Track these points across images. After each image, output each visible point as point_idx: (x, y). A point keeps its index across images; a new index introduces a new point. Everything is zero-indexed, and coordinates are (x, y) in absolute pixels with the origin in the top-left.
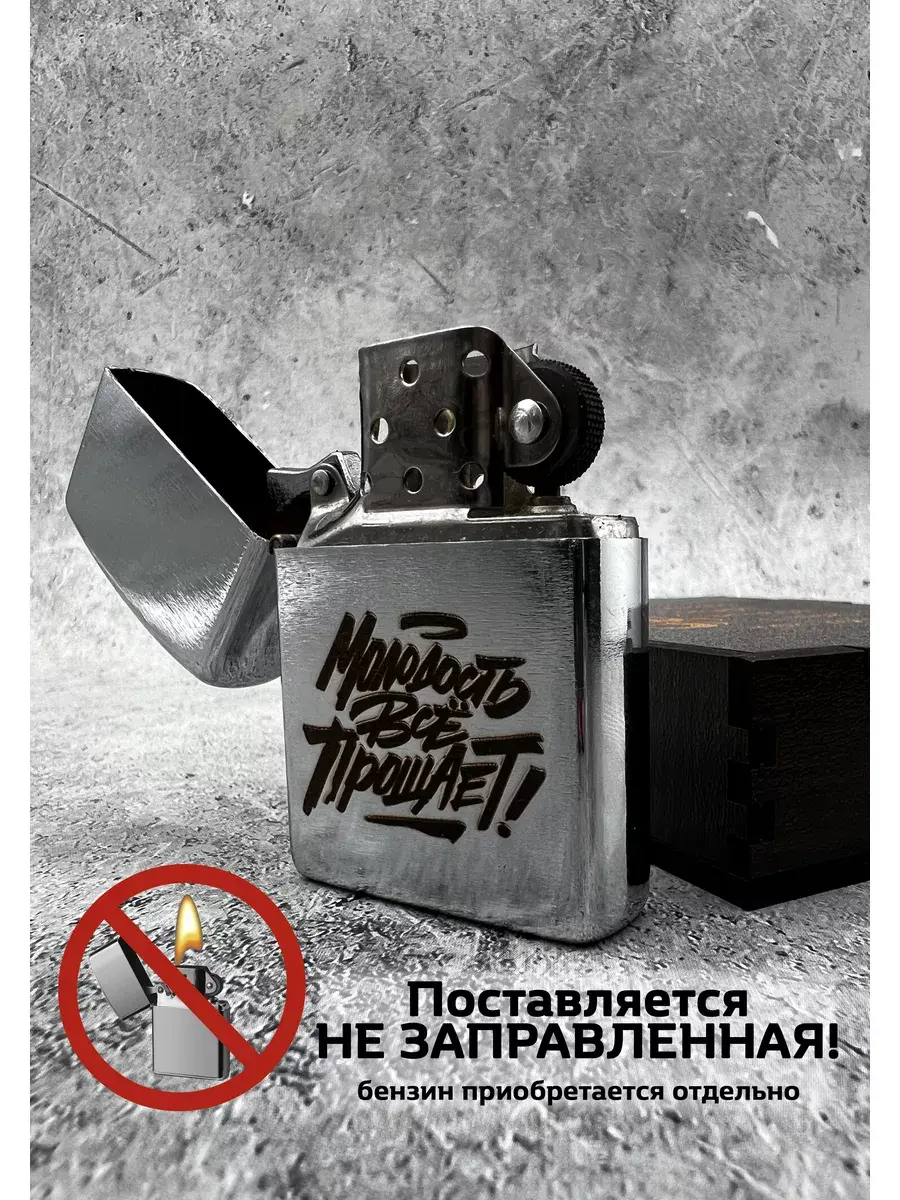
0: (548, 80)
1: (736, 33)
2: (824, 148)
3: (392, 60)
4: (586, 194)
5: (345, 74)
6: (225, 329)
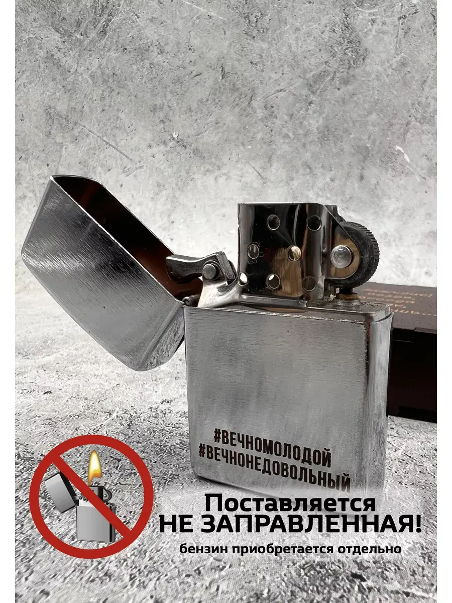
0: (310, 86)
2: (431, 120)
3: (240, 75)
4: (325, 137)
5: (219, 81)
6: (164, 192)
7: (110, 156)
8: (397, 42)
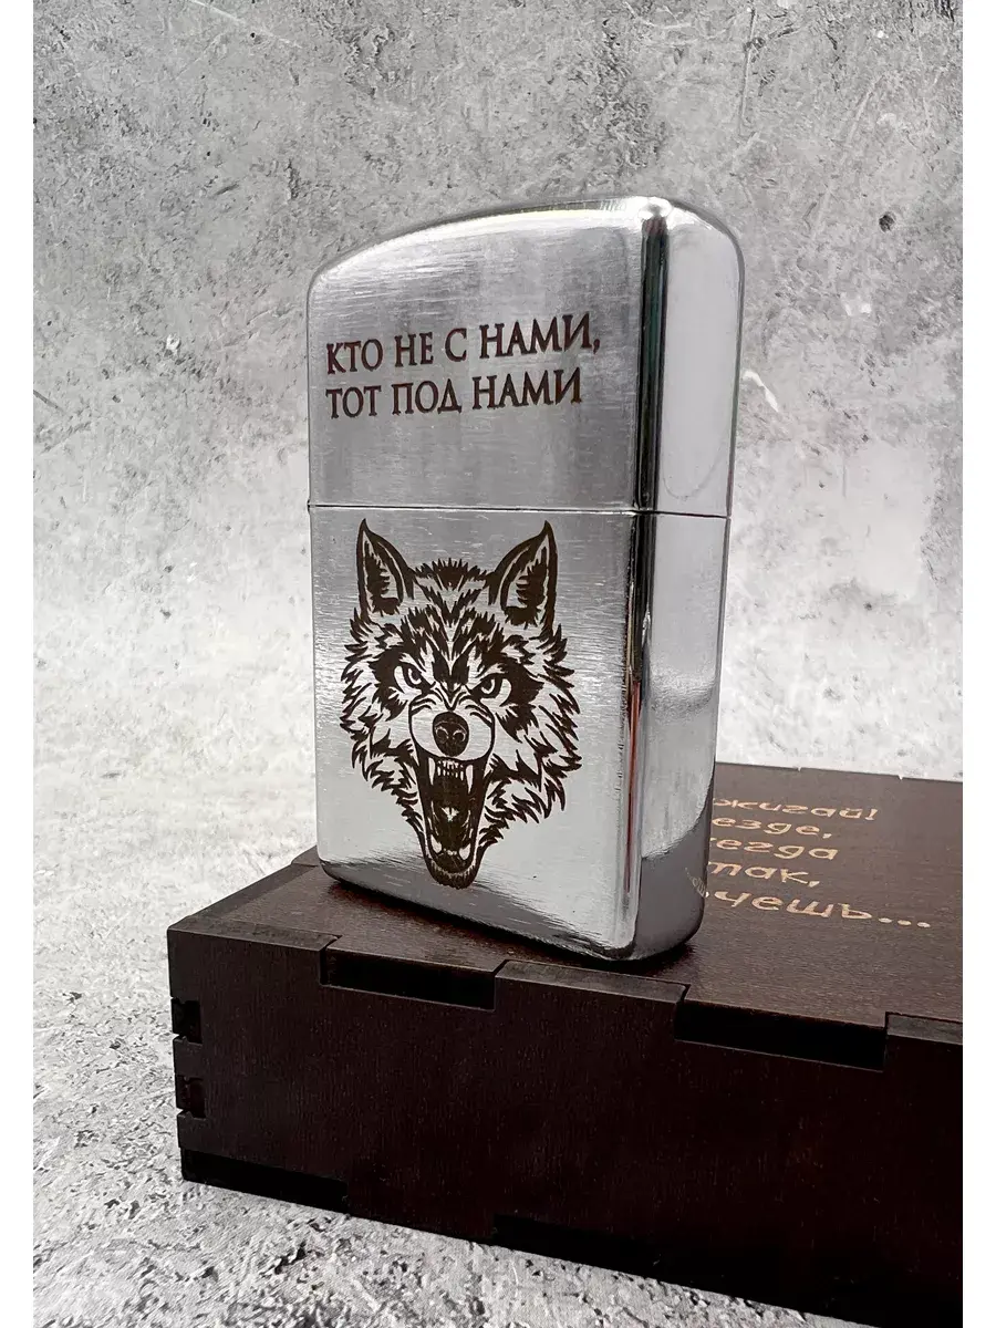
1: (733, 171)
2: (830, 304)
3: (339, 189)
5: (285, 203)
6: (146, 492)
8: (741, 107)
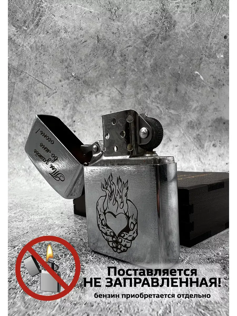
0: (145, 43)
1: (191, 29)
2: (214, 56)
3: (107, 40)
4: (155, 69)
5: (96, 44)
6: (69, 105)
7: (39, 87)
8: (192, 16)
